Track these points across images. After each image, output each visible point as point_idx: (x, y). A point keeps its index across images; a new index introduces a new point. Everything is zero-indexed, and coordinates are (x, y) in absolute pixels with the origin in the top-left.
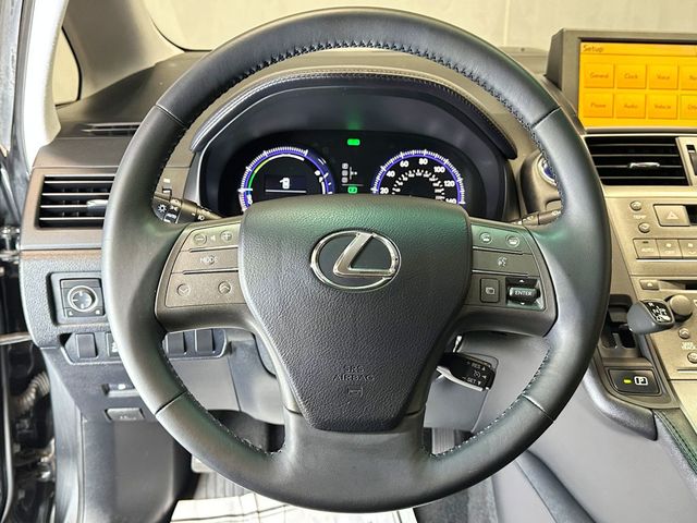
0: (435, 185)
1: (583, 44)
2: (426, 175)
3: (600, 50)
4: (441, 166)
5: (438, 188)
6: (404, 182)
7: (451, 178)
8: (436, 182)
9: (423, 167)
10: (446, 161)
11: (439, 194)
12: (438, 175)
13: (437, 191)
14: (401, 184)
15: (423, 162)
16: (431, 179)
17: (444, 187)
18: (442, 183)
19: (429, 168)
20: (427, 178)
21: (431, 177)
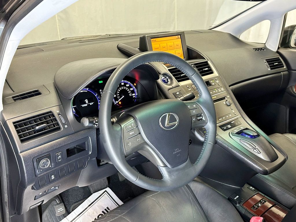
0: (128, 90)
1: (151, 39)
2: (125, 88)
3: (155, 40)
4: (128, 84)
5: (129, 91)
6: (119, 91)
7: (132, 88)
8: (128, 89)
9: (123, 86)
10: (129, 82)
11: (130, 93)
12: (128, 87)
13: (129, 92)
14: (119, 92)
15: (122, 84)
16: (126, 89)
17: (130, 91)
18: (130, 90)
19: (125, 85)
20: (125, 89)
21: (126, 88)
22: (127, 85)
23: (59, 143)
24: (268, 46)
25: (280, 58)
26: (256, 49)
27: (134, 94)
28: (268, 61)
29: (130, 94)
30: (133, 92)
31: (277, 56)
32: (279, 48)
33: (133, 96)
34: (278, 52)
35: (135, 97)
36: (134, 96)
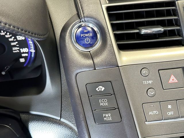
0: (10, 40)
2: (3, 34)
5: (13, 42)
8: (11, 37)
11: (15, 46)
13: (12, 44)
16: (7, 36)
17: (17, 41)
18: (16, 38)
20: (4, 36)
21: (6, 34)
27: (25, 50)
29: (14, 49)
30: (23, 44)
33: (24, 53)
35: (27, 55)
36: (26, 53)
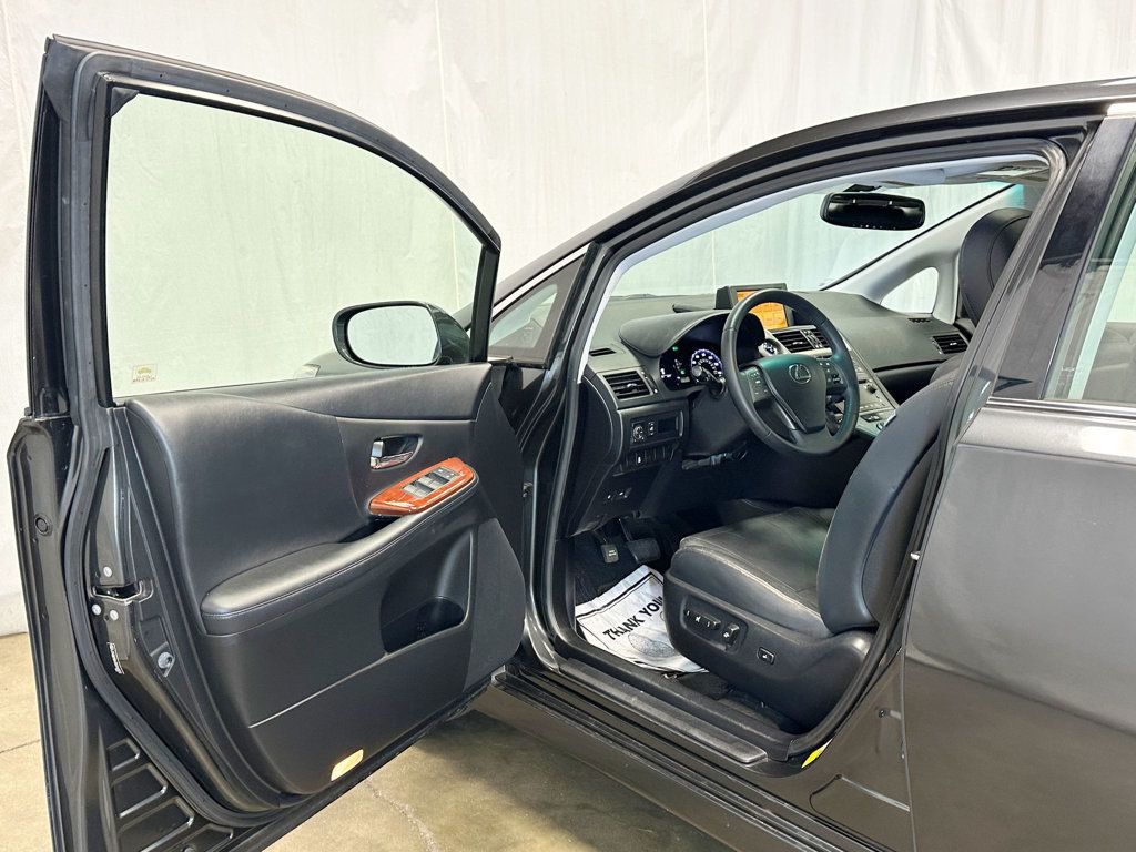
19: (706, 357)
22: (710, 358)
23: (646, 411)
24: (936, 316)
25: (961, 335)
26: (914, 320)
28: (938, 339)
31: (956, 331)
32: (957, 318)
34: (955, 325)
